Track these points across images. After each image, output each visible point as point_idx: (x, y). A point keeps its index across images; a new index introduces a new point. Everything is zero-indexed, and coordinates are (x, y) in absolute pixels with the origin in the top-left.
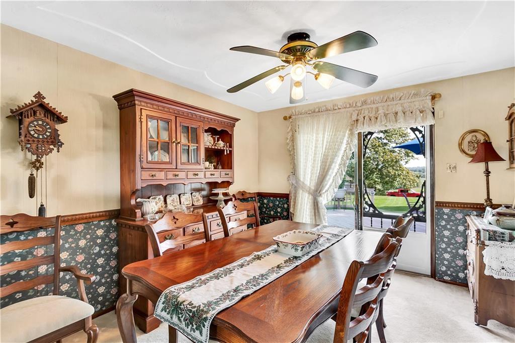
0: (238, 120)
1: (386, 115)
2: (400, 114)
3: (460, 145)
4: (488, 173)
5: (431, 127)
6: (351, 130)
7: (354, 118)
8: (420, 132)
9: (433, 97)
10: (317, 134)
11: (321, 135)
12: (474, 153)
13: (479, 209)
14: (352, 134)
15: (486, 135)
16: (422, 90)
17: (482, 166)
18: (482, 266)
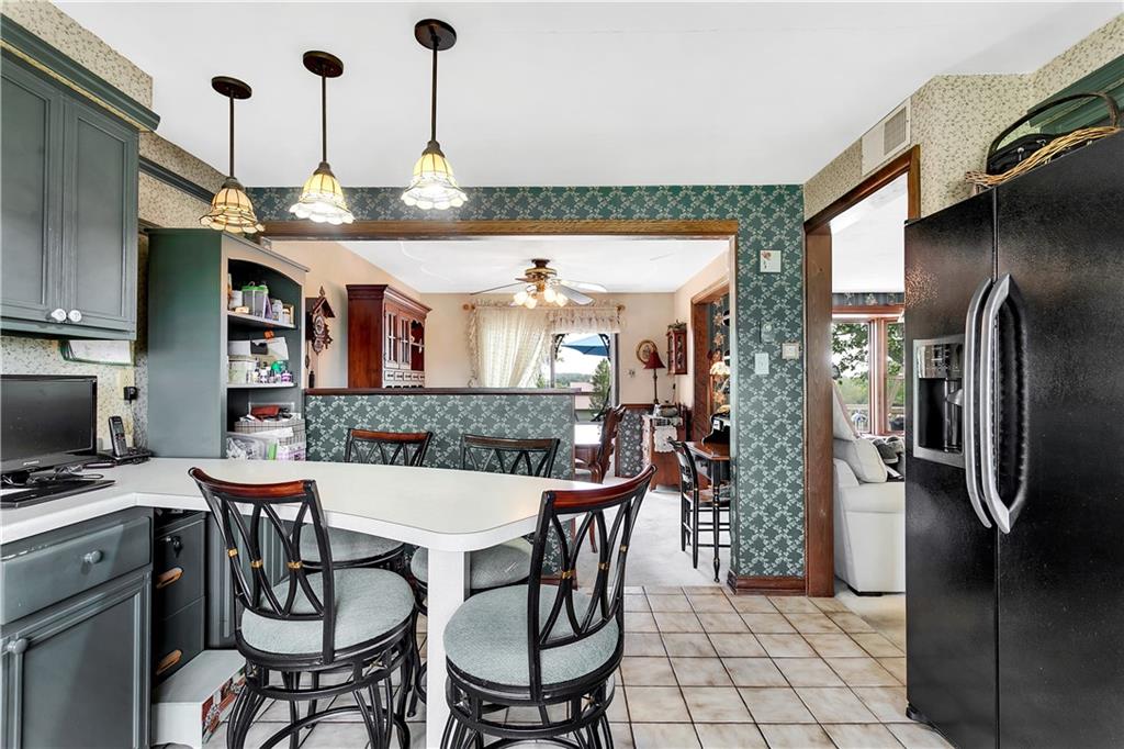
0: (429, 310)
1: (582, 320)
2: (594, 320)
3: (638, 352)
4: (655, 377)
5: (616, 335)
6: (547, 331)
7: (551, 319)
8: (607, 338)
9: (619, 309)
10: (509, 331)
11: (513, 334)
12: (646, 360)
13: (650, 409)
14: (547, 335)
15: (654, 346)
16: (611, 301)
17: (652, 371)
18: (653, 445)
